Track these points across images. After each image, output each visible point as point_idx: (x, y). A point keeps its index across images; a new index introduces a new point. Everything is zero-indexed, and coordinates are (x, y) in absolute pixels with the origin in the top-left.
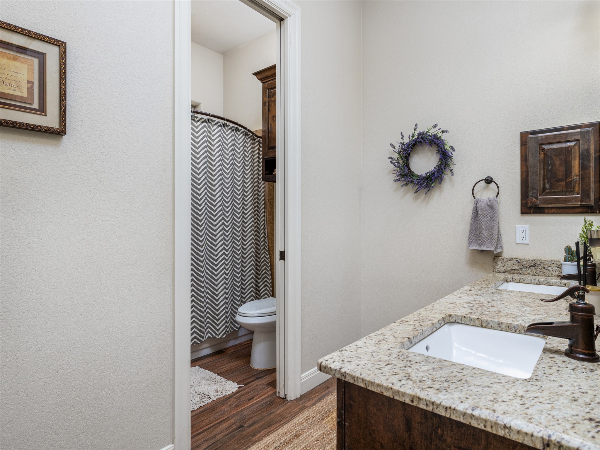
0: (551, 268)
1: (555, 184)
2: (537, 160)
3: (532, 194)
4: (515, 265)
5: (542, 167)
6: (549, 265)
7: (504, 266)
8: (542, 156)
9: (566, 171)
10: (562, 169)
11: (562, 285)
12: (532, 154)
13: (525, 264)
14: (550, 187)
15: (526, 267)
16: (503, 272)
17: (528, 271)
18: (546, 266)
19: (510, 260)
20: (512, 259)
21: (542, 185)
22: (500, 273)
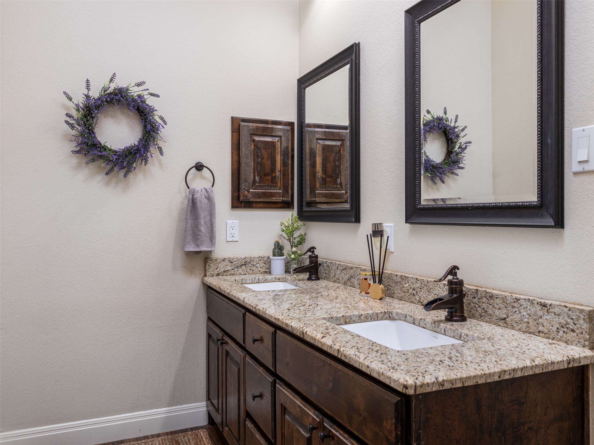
0: (259, 264)
1: (263, 178)
2: (249, 151)
3: (244, 187)
4: (228, 265)
5: (252, 158)
6: (258, 262)
7: (217, 269)
8: (252, 147)
9: (272, 165)
10: (269, 163)
11: (277, 280)
12: (245, 143)
13: (237, 264)
14: (259, 180)
15: (238, 266)
16: (216, 275)
17: (240, 271)
18: (255, 263)
19: (223, 261)
20: (225, 259)
21: (252, 178)
22: (213, 277)
